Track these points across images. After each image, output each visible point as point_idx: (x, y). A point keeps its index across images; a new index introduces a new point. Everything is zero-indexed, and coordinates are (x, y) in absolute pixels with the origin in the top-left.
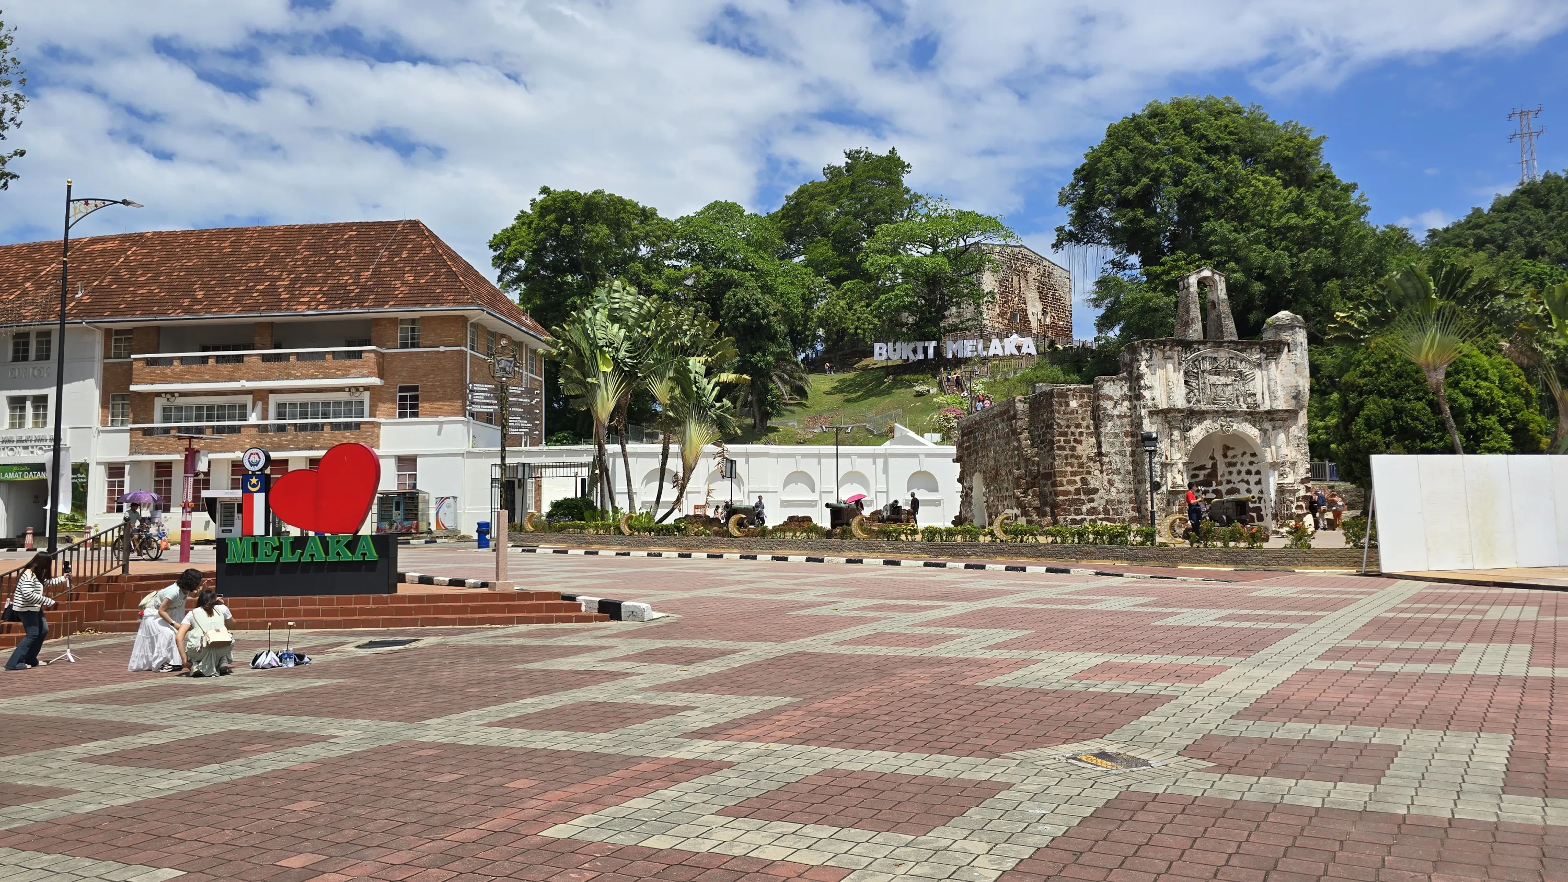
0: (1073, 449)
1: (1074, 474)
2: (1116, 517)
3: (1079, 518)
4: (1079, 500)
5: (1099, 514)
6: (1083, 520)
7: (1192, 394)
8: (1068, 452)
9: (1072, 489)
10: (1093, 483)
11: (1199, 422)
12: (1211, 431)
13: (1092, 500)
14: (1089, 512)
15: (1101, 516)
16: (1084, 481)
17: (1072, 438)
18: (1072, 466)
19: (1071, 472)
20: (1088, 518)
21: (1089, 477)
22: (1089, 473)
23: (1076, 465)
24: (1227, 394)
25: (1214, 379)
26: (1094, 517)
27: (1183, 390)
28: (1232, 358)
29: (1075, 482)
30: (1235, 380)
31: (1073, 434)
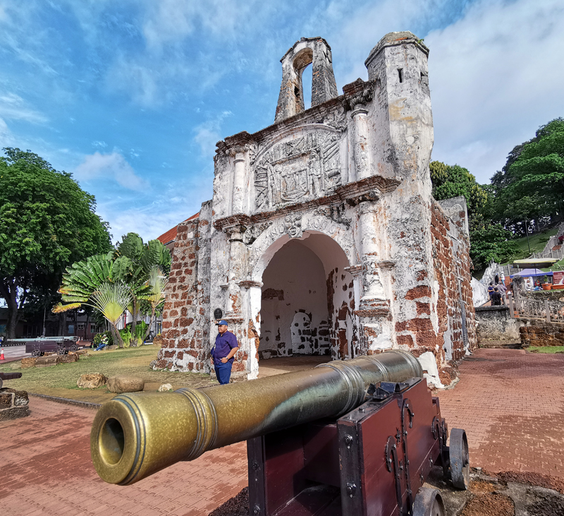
0: (183, 279)
1: (177, 305)
2: (198, 350)
3: (170, 350)
4: (175, 331)
5: (187, 347)
6: (174, 352)
7: (262, 196)
8: (178, 284)
9: (172, 320)
10: (190, 314)
11: (264, 228)
12: (276, 238)
13: (185, 332)
14: (181, 345)
15: (189, 349)
16: (184, 311)
17: (184, 269)
18: (176, 296)
19: (175, 303)
20: (178, 350)
21: (188, 307)
22: (189, 303)
23: (180, 296)
25: (287, 168)
26: (181, 350)
27: (254, 194)
29: (176, 313)
31: (186, 264)
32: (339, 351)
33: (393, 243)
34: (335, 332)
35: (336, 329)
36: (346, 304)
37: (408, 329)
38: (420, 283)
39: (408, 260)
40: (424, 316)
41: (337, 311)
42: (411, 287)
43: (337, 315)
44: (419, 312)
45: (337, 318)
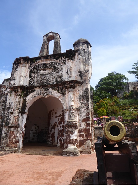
7: (32, 80)
24: (48, 78)
25: (43, 72)
27: (28, 79)
28: (52, 63)
30: (52, 71)
32: (51, 141)
33: (79, 103)
34: (50, 133)
35: (51, 132)
36: (57, 123)
37: (82, 132)
38: (87, 117)
39: (84, 109)
40: (88, 128)
41: (52, 125)
42: (84, 118)
43: (52, 127)
44: (87, 126)
45: (52, 128)
